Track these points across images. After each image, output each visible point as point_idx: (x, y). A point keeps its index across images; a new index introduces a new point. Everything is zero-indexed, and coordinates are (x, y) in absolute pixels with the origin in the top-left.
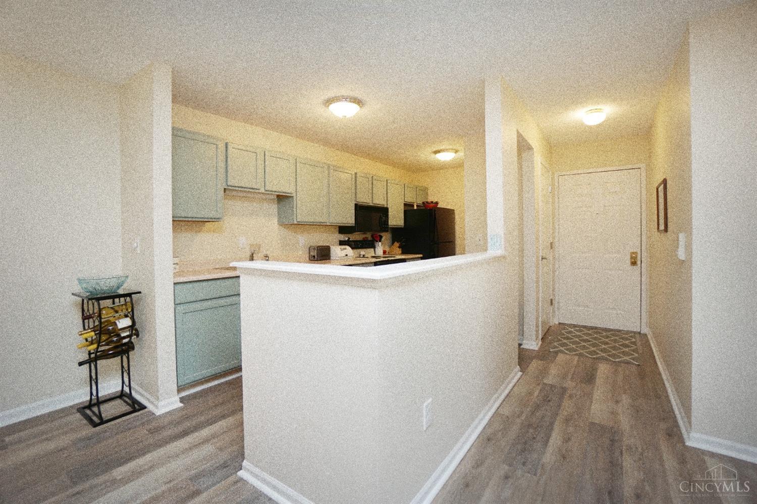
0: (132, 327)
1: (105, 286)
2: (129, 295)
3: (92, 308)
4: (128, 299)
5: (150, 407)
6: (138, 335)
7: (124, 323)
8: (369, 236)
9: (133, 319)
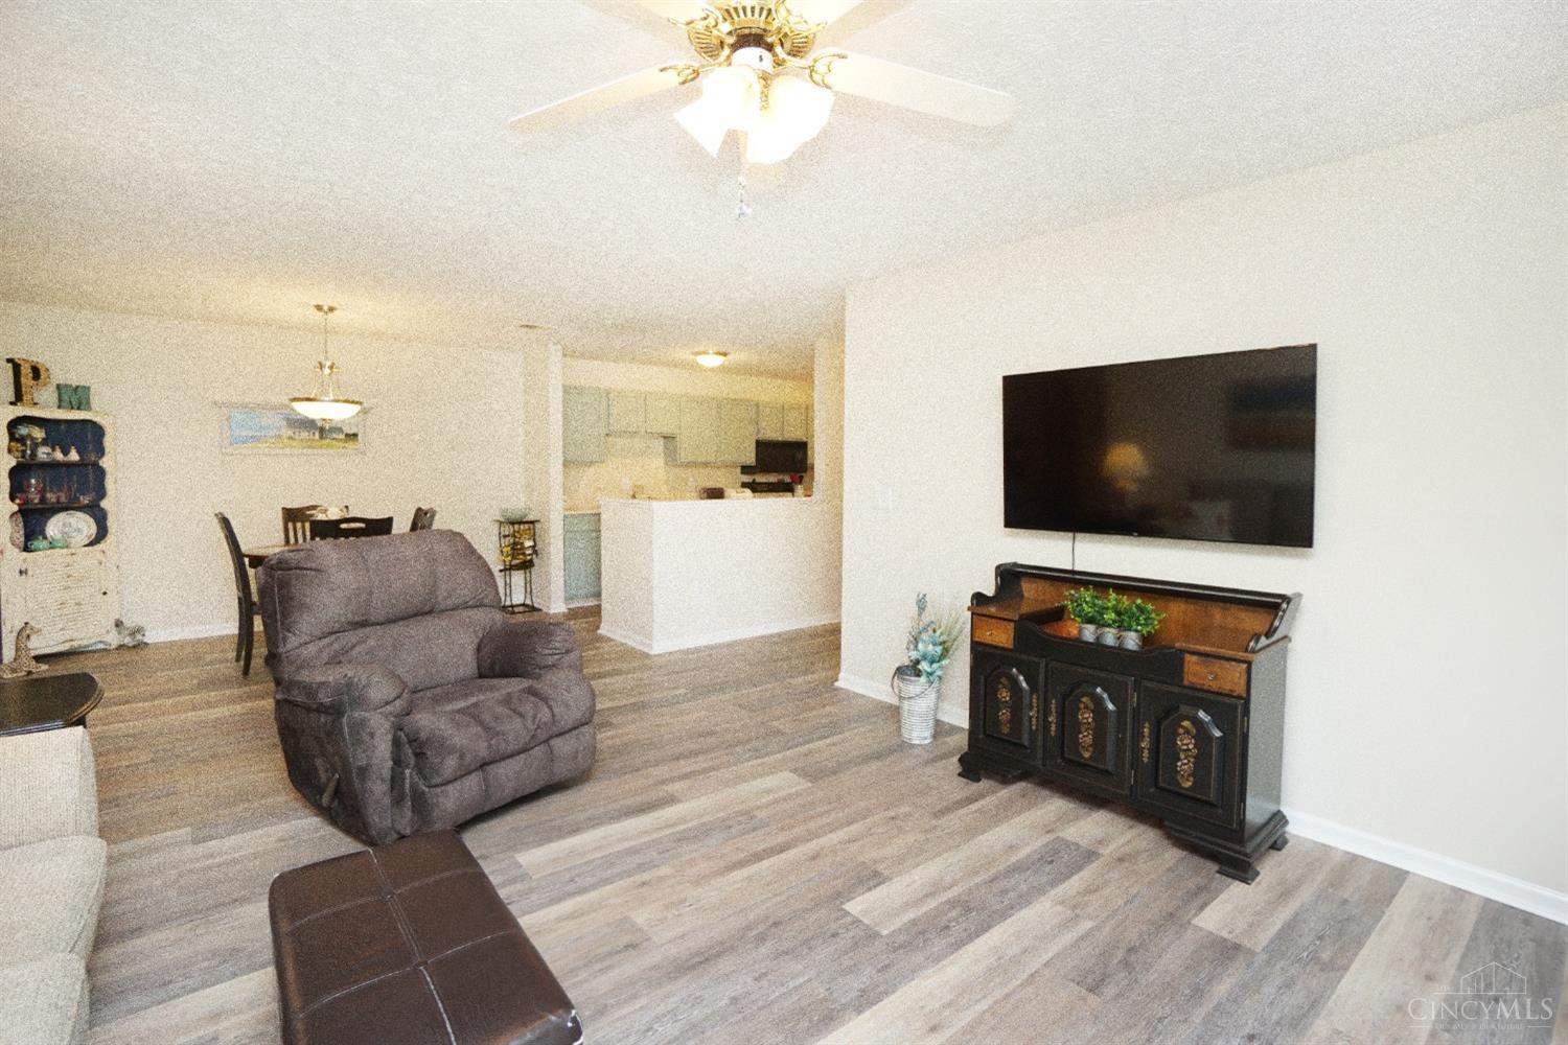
0: (534, 547)
1: (517, 516)
2: (532, 522)
3: (507, 530)
4: (531, 526)
5: (545, 609)
6: (537, 555)
7: (528, 543)
8: (787, 479)
9: (534, 540)
